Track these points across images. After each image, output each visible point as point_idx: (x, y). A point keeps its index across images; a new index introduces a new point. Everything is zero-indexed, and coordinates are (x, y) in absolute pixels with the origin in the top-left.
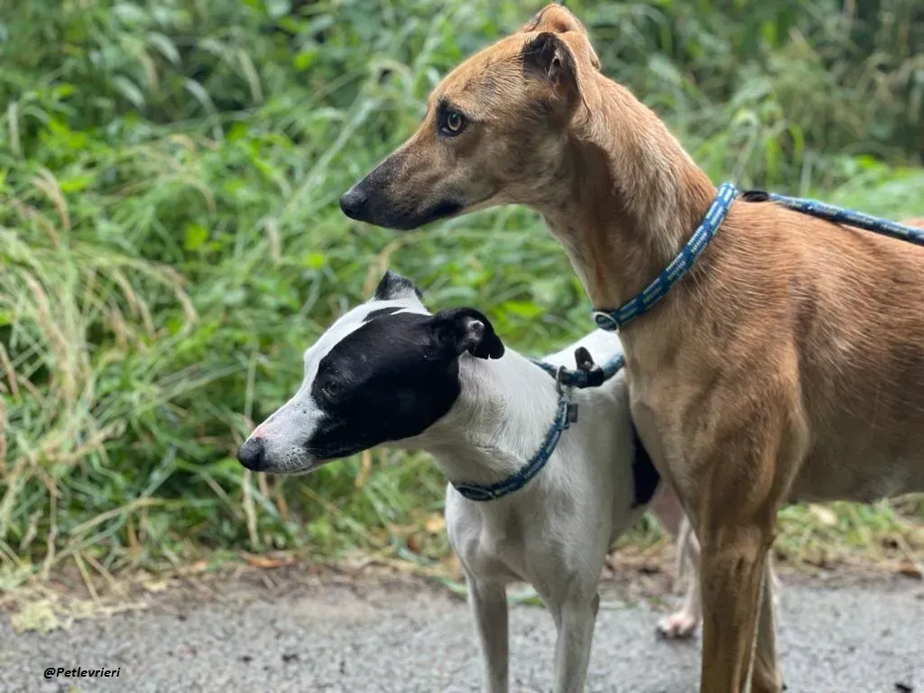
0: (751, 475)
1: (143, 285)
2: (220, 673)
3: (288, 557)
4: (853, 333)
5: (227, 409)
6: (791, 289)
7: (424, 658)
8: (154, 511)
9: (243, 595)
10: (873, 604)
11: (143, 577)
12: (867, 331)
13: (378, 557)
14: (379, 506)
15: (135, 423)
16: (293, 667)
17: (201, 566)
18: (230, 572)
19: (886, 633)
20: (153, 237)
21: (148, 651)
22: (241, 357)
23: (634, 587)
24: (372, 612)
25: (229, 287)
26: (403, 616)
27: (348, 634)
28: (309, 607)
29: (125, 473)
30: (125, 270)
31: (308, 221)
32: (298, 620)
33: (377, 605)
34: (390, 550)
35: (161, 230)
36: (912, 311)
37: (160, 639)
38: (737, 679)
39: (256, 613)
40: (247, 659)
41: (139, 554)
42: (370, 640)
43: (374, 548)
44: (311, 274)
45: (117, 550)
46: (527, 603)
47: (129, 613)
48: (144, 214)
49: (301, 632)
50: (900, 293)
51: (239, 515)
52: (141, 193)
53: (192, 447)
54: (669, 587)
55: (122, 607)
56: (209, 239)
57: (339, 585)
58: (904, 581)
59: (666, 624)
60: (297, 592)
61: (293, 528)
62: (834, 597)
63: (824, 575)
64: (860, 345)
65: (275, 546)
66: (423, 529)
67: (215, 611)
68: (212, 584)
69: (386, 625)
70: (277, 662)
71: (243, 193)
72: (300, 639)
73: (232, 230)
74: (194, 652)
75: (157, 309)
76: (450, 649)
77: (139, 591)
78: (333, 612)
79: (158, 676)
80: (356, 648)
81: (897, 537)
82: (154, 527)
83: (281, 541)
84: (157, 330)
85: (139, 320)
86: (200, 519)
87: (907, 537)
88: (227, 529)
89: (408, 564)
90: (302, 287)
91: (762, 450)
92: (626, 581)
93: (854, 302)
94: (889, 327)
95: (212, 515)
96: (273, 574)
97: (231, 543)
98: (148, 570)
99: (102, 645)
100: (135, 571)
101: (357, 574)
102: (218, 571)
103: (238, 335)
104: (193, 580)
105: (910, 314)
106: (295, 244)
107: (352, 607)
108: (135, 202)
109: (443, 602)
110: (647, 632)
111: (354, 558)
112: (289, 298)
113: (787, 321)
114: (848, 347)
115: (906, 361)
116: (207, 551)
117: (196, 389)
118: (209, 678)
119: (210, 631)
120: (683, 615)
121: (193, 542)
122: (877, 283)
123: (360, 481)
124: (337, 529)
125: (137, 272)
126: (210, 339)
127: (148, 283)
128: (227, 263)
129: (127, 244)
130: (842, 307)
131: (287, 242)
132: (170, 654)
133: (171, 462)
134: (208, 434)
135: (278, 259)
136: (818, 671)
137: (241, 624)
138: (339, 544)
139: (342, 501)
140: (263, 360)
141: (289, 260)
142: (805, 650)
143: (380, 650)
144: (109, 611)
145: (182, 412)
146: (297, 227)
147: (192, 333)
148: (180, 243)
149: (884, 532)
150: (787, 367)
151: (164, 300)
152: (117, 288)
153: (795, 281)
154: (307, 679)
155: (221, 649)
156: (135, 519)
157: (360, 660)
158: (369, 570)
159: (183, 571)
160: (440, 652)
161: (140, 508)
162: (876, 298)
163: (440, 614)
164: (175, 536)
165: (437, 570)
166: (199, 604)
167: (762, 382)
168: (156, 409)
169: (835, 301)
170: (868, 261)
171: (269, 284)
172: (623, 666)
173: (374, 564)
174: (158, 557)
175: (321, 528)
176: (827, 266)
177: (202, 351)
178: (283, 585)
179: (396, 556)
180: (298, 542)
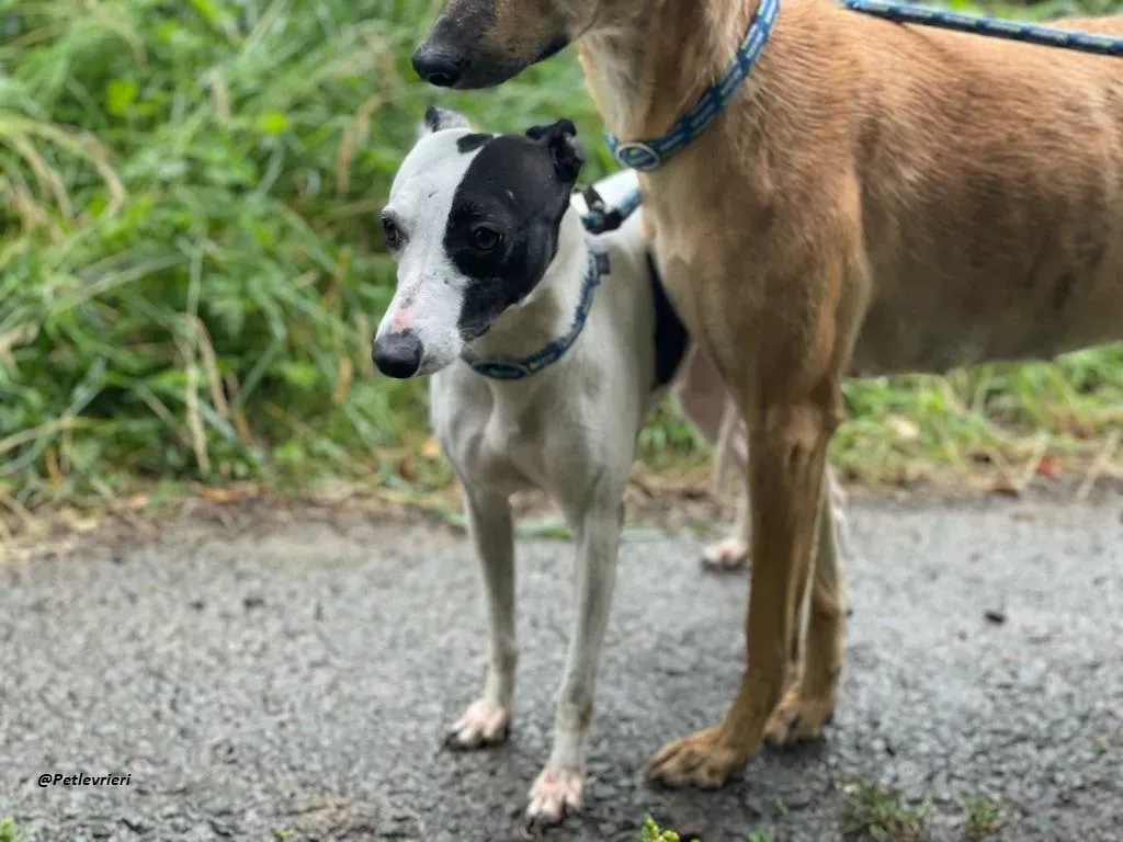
0: (806, 336)
1: (58, 159)
2: (166, 621)
3: (251, 489)
4: (923, 159)
5: (168, 309)
6: (850, 104)
7: (421, 599)
8: (78, 435)
9: (194, 533)
10: (961, 527)
11: (68, 515)
12: (938, 156)
13: (362, 486)
14: (364, 427)
15: (51, 328)
16: (257, 613)
17: (141, 501)
18: (179, 507)
19: (975, 558)
20: (65, 99)
21: (76, 597)
22: (182, 243)
23: (675, 515)
24: (355, 550)
25: (165, 157)
26: (392, 553)
27: (326, 574)
28: (278, 546)
29: (41, 390)
30: (33, 138)
31: (267, 77)
32: (264, 561)
33: (362, 541)
34: (377, 478)
35: (78, 90)
36: (991, 131)
37: (89, 586)
38: (791, 596)
39: (211, 554)
40: (199, 606)
41: (62, 488)
42: (353, 581)
43: (356, 477)
44: (269, 142)
45: (34, 482)
46: (546, 535)
47: (50, 556)
48: (55, 69)
49: (267, 573)
50: (977, 109)
51: (186, 440)
52: (50, 42)
53: (125, 357)
54: (717, 513)
55: (42, 548)
56: (138, 100)
57: (314, 520)
58: (998, 500)
59: (713, 552)
60: (261, 529)
61: (256, 454)
62: (914, 520)
63: (902, 495)
64: (929, 173)
65: (233, 476)
66: (417, 454)
67: (160, 552)
68: (155, 522)
69: (374, 563)
70: (237, 607)
71: (180, 38)
72: (265, 581)
73: (169, 87)
74: (132, 598)
75: (75, 189)
76: (450, 588)
77: (61, 531)
78: (307, 550)
79: (88, 628)
80: (336, 590)
81: (990, 450)
82: (80, 455)
83: (241, 470)
84: (76, 216)
85: (54, 203)
86: (137, 445)
87: (1003, 449)
88: (173, 457)
89: (399, 495)
90: (261, 160)
91: (818, 304)
92: (665, 509)
93: (923, 120)
94: (962, 151)
95: (154, 440)
96: (233, 508)
97: (178, 474)
98: (74, 505)
99: (17, 594)
100: (58, 507)
101: (336, 507)
102: (163, 505)
103: (179, 218)
104: (131, 517)
105: (988, 134)
106: (250, 105)
107: (329, 545)
108: (41, 55)
109: (442, 536)
110: (690, 564)
111: (333, 488)
112: (242, 173)
113: (846, 143)
114: (916, 176)
115: (983, 193)
116: (148, 484)
117: (127, 285)
118: (153, 626)
119: (154, 573)
120: (734, 543)
121: (130, 473)
122: (949, 97)
123: (338, 396)
124: (310, 453)
125: (50, 142)
126: (142, 222)
127: (61, 157)
128: (163, 130)
129: (33, 106)
130: (908, 125)
131: (239, 104)
132: (103, 602)
133: (99, 376)
134: (145, 341)
135: (228, 122)
136: (893, 602)
137: (192, 566)
138: (314, 473)
139: (317, 421)
140: (211, 248)
141: (241, 122)
142: (878, 579)
143: (365, 592)
144: (24, 554)
145: (111, 314)
146: (250, 84)
147: (121, 213)
148: (102, 106)
149: (976, 444)
150: (847, 199)
151: (85, 177)
152: (24, 163)
153: (855, 94)
154: (274, 626)
155: (167, 594)
156: (55, 444)
157: (341, 604)
158: (352, 503)
159: (118, 505)
160: (439, 593)
161: (60, 432)
162: (948, 115)
163: (438, 551)
164: (106, 466)
165: (436, 500)
166: (138, 545)
167: (819, 219)
168: (78, 310)
169: (902, 119)
170: (939, 69)
171: (217, 154)
172: (661, 603)
173: (358, 495)
174: (85, 489)
175: (293, 453)
176: (892, 75)
177: (134, 237)
178: (245, 520)
179: (384, 484)
180: (264, 471)
